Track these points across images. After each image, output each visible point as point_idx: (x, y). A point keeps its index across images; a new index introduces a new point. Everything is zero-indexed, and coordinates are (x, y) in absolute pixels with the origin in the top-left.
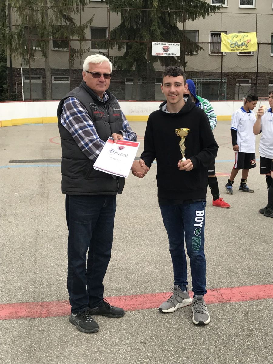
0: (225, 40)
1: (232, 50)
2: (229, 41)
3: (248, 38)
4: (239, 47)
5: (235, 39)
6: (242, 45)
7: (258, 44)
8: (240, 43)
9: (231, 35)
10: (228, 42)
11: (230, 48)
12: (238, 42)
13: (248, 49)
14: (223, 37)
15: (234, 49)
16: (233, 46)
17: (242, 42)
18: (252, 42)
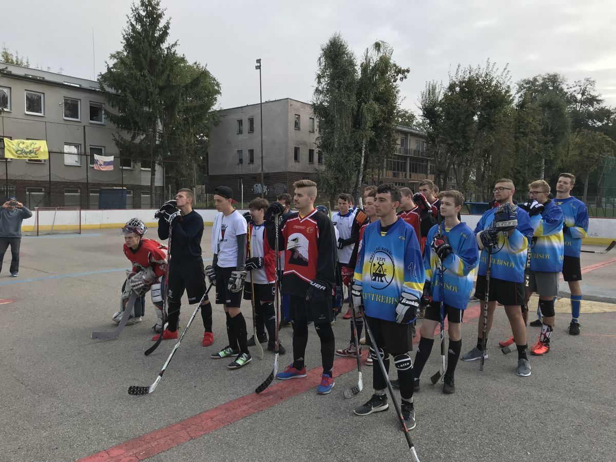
0: (9, 146)
1: (18, 157)
2: (14, 147)
3: (37, 146)
4: (26, 154)
5: (22, 146)
6: (30, 152)
7: (49, 152)
8: (28, 150)
9: (15, 141)
10: (13, 149)
11: (15, 154)
12: (25, 149)
13: (38, 157)
14: (7, 143)
15: (21, 155)
16: (19, 152)
17: (30, 149)
18: (42, 150)
